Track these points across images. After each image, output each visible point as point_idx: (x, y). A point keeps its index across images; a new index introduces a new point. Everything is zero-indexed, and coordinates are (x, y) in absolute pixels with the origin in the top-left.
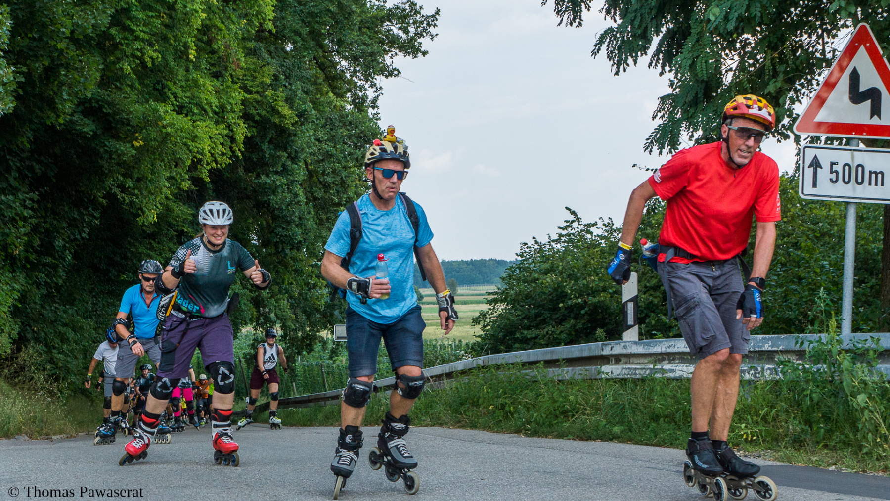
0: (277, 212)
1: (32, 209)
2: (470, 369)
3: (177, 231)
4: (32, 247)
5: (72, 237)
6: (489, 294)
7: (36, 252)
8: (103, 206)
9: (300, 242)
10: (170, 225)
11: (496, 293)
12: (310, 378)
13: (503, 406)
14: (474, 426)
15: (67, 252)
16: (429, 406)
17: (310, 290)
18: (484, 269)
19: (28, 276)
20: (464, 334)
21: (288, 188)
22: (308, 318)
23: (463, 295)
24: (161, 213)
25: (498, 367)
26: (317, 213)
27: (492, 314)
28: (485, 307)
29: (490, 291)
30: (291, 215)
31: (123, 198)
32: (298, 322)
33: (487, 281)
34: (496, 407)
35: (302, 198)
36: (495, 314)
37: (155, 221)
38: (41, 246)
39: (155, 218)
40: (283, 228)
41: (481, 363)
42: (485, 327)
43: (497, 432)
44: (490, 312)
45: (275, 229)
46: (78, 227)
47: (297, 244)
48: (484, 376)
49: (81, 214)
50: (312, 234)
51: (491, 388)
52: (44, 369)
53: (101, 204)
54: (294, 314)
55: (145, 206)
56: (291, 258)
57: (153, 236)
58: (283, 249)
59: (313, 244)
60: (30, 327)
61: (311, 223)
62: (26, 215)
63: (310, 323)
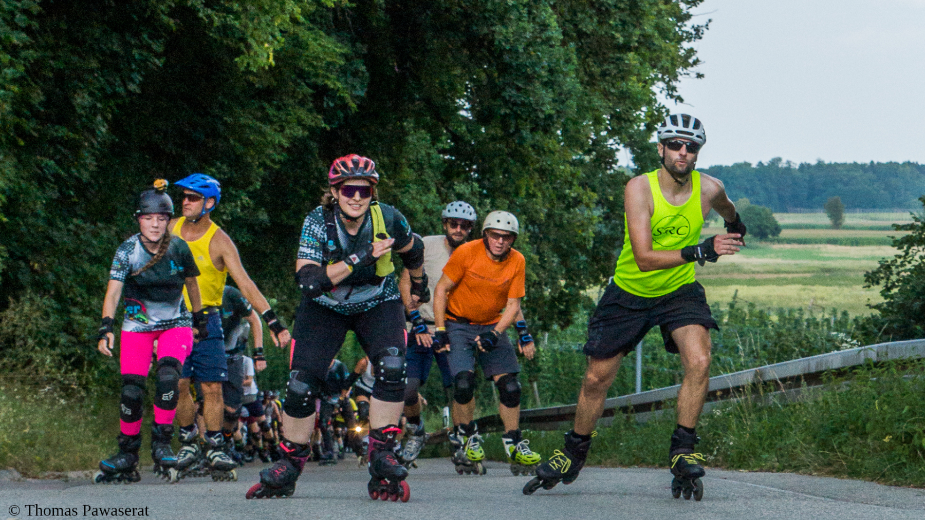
0: (506, 58)
1: (28, 30)
2: (854, 368)
3: (314, 86)
4: (30, 107)
5: (109, 90)
6: (898, 228)
7: (36, 115)
8: (171, 33)
9: (550, 117)
10: (302, 74)
11: (912, 227)
12: (565, 374)
13: (909, 436)
14: (854, 473)
15: (99, 118)
16: (777, 432)
17: (568, 208)
18: (893, 181)
19: (21, 163)
20: (852, 301)
21: (530, 13)
22: (563, 262)
23: (853, 228)
24: (282, 49)
25: (903, 365)
26: (583, 62)
27: (902, 265)
28: (890, 252)
29: (901, 223)
30: (534, 65)
31: (208, 16)
32: (544, 268)
33: (896, 204)
34: (896, 438)
35: (555, 33)
36: (908, 266)
37: (270, 66)
38: (47, 104)
39: (271, 60)
40: (519, 89)
41: (873, 356)
42: (888, 289)
43: (897, 485)
44: (899, 261)
45: (504, 89)
46: (118, 70)
47: (545, 119)
48: (877, 381)
49: (126, 45)
50: (572, 103)
51: (889, 403)
52: (54, 345)
53: (166, 28)
54: (538, 253)
55: (252, 35)
56: (533, 146)
57: (267, 94)
58: (518, 130)
59: (575, 123)
60: (27, 262)
61: (571, 81)
62: (15, 41)
63: (568, 271)
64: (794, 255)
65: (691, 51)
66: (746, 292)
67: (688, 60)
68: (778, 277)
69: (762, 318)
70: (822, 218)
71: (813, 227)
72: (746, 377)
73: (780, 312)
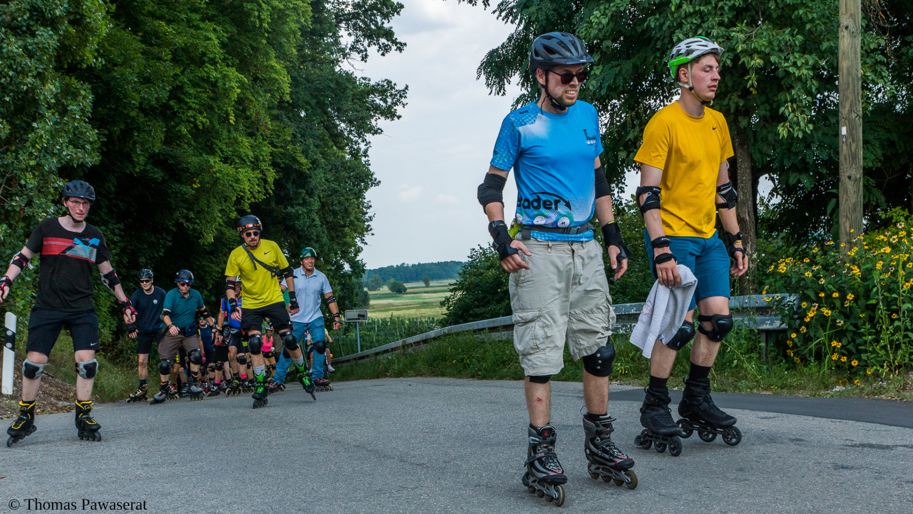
0: (300, 233)
2: (440, 336)
6: (451, 285)
8: (173, 232)
10: (224, 244)
11: (456, 284)
13: (462, 360)
14: (443, 375)
16: (413, 363)
18: (447, 268)
20: (435, 313)
21: (308, 215)
23: (433, 287)
25: (458, 334)
26: (329, 232)
27: (453, 298)
28: (448, 294)
29: (451, 283)
33: (448, 277)
34: (458, 361)
35: (318, 222)
36: (456, 299)
39: (212, 240)
41: (446, 332)
42: (449, 307)
48: (449, 341)
51: (454, 348)
53: (172, 230)
64: (413, 298)
65: (369, 226)
66: (396, 313)
67: (368, 229)
68: (408, 307)
69: (403, 322)
70: (422, 284)
71: (419, 287)
72: (400, 343)
73: (409, 320)
